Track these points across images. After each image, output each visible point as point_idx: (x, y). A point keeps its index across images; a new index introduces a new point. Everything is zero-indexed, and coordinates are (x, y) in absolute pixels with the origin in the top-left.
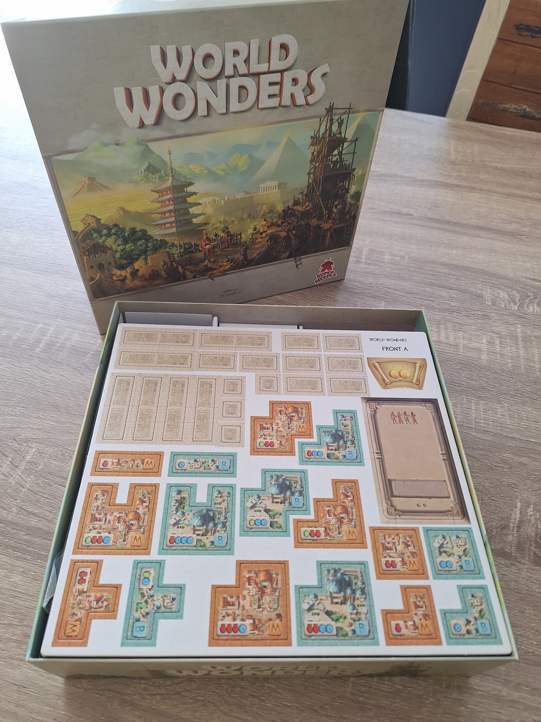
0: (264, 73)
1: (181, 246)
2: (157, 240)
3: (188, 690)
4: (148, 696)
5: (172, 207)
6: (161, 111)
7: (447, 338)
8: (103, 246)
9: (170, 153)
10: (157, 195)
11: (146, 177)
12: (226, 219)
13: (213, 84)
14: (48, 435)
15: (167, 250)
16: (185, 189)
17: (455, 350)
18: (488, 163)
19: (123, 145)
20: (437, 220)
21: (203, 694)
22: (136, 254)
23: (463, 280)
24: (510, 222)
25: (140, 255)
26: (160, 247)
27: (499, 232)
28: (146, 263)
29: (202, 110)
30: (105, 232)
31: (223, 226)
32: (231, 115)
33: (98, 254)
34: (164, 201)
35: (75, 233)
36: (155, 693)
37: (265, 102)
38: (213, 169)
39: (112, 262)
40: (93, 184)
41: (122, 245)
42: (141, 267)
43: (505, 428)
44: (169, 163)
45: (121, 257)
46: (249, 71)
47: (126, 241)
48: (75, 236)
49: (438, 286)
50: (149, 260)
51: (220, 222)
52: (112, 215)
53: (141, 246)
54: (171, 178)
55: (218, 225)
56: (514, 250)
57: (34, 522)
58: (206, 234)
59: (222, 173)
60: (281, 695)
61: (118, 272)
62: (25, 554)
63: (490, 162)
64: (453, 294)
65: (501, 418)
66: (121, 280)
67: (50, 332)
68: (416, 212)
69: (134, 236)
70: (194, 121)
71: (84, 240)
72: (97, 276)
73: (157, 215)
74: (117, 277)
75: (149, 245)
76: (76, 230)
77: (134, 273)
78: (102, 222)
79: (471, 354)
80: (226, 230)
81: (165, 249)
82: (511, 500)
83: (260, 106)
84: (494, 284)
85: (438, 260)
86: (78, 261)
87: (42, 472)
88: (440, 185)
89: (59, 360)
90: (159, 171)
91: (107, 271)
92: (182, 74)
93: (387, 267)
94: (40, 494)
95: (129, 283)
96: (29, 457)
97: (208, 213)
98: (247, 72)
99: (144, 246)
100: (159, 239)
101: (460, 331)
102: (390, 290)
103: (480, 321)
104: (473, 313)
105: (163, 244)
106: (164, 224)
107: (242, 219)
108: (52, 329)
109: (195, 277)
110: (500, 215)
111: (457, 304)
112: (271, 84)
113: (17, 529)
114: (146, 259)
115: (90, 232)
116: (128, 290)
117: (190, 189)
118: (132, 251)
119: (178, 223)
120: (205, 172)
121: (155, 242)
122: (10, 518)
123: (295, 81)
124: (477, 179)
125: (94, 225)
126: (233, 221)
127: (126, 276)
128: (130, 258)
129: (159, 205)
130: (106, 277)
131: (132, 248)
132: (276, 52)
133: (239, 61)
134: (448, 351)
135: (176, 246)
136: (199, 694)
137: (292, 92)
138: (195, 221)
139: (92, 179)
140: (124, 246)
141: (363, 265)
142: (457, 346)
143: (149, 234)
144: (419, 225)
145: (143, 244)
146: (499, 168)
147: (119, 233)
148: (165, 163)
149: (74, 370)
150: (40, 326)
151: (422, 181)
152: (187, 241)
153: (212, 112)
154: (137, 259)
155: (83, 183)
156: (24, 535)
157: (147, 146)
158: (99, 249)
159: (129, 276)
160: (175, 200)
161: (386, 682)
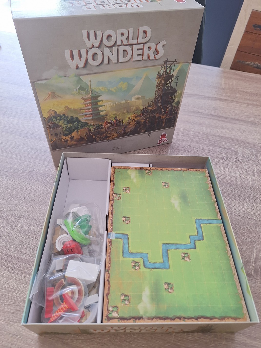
0: (135, 44)
1: (94, 125)
2: (83, 122)
3: (95, 338)
4: (75, 340)
5: (90, 107)
6: (87, 61)
7: (220, 171)
8: (57, 125)
9: (90, 81)
10: (83, 101)
11: (79, 92)
12: (116, 113)
13: (111, 49)
14: (29, 214)
15: (88, 127)
16: (97, 98)
17: (224, 177)
18: (240, 89)
19: (68, 77)
20: (216, 116)
21: (102, 340)
22: (73, 129)
23: (228, 144)
24: (251, 117)
25: (74, 129)
26: (85, 125)
27: (245, 121)
28: (78, 133)
29: (106, 61)
30: (59, 118)
31: (114, 116)
32: (119, 63)
33: (55, 128)
34: (87, 104)
35: (45, 118)
36: (78, 339)
37: (135, 58)
38: (111, 89)
39: (62, 133)
40: (54, 95)
41: (67, 124)
42: (75, 135)
43: (248, 214)
44: (90, 86)
45: (66, 130)
46: (128, 43)
47: (68, 122)
48: (45, 120)
49: (216, 147)
50: (79, 132)
51: (113, 114)
52: (63, 110)
53: (76, 125)
54: (90, 93)
55: (112, 116)
56: (253, 130)
57: (22, 256)
58: (106, 120)
59: (115, 91)
60: (140, 341)
61: (64, 137)
62: (17, 271)
63: (241, 89)
64: (224, 150)
65: (246, 209)
66: (66, 141)
67: (31, 165)
68: (206, 112)
69: (73, 120)
70: (102, 66)
71: (48, 122)
72: (54, 139)
73: (83, 110)
74: (64, 140)
75: (79, 124)
76: (45, 117)
77: (72, 138)
78: (57, 113)
79: (232, 179)
80: (116, 118)
81: (87, 126)
82: (251, 249)
83: (133, 60)
84: (243, 146)
85: (216, 134)
86: (45, 132)
87: (26, 232)
88: (217, 99)
89: (35, 179)
90: (85, 89)
91: (59, 137)
92: (97, 44)
93: (192, 137)
94: (25, 242)
95: (69, 143)
96: (20, 225)
97: (108, 110)
98: (127, 44)
99: (77, 125)
100: (84, 122)
101: (227, 168)
102: (193, 148)
103: (236, 163)
104: (233, 159)
105: (86, 124)
106: (87, 115)
107: (124, 113)
108: (32, 164)
109: (100, 140)
110: (246, 114)
111: (225, 155)
112: (138, 49)
113: (13, 259)
114: (78, 131)
115: (52, 118)
116: (68, 146)
117: (99, 98)
118: (71, 127)
119: (93, 114)
120: (106, 90)
121: (82, 123)
122: (10, 254)
123: (150, 48)
124: (235, 97)
125: (54, 115)
126: (119, 114)
127: (68, 139)
128: (70, 131)
129: (84, 106)
130: (58, 140)
131: (71, 126)
132: (141, 34)
133: (124, 38)
134: (221, 177)
135: (92, 125)
136: (100, 340)
137: (148, 53)
138: (101, 113)
139: (53, 93)
140: (67, 125)
141: (180, 136)
142: (225, 175)
143: (79, 119)
144: (207, 118)
145: (77, 124)
146: (246, 92)
147: (65, 118)
148: (88, 86)
149: (42, 184)
150: (26, 163)
151: (209, 97)
152: (97, 123)
153: (111, 62)
154: (73, 131)
155: (49, 94)
156: (17, 262)
157: (80, 78)
158: (55, 126)
159: (69, 139)
160: (92, 103)
161: (191, 336)
